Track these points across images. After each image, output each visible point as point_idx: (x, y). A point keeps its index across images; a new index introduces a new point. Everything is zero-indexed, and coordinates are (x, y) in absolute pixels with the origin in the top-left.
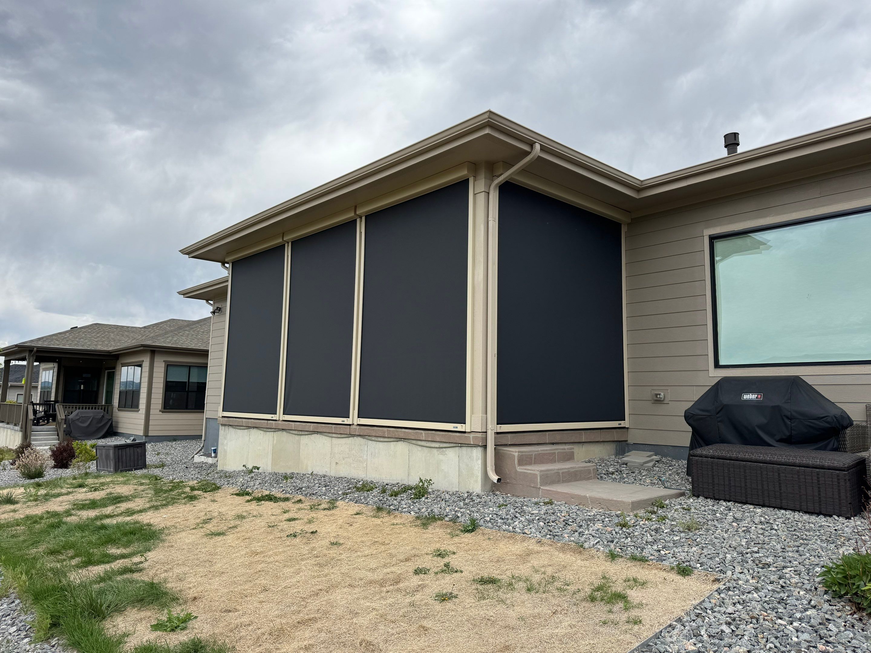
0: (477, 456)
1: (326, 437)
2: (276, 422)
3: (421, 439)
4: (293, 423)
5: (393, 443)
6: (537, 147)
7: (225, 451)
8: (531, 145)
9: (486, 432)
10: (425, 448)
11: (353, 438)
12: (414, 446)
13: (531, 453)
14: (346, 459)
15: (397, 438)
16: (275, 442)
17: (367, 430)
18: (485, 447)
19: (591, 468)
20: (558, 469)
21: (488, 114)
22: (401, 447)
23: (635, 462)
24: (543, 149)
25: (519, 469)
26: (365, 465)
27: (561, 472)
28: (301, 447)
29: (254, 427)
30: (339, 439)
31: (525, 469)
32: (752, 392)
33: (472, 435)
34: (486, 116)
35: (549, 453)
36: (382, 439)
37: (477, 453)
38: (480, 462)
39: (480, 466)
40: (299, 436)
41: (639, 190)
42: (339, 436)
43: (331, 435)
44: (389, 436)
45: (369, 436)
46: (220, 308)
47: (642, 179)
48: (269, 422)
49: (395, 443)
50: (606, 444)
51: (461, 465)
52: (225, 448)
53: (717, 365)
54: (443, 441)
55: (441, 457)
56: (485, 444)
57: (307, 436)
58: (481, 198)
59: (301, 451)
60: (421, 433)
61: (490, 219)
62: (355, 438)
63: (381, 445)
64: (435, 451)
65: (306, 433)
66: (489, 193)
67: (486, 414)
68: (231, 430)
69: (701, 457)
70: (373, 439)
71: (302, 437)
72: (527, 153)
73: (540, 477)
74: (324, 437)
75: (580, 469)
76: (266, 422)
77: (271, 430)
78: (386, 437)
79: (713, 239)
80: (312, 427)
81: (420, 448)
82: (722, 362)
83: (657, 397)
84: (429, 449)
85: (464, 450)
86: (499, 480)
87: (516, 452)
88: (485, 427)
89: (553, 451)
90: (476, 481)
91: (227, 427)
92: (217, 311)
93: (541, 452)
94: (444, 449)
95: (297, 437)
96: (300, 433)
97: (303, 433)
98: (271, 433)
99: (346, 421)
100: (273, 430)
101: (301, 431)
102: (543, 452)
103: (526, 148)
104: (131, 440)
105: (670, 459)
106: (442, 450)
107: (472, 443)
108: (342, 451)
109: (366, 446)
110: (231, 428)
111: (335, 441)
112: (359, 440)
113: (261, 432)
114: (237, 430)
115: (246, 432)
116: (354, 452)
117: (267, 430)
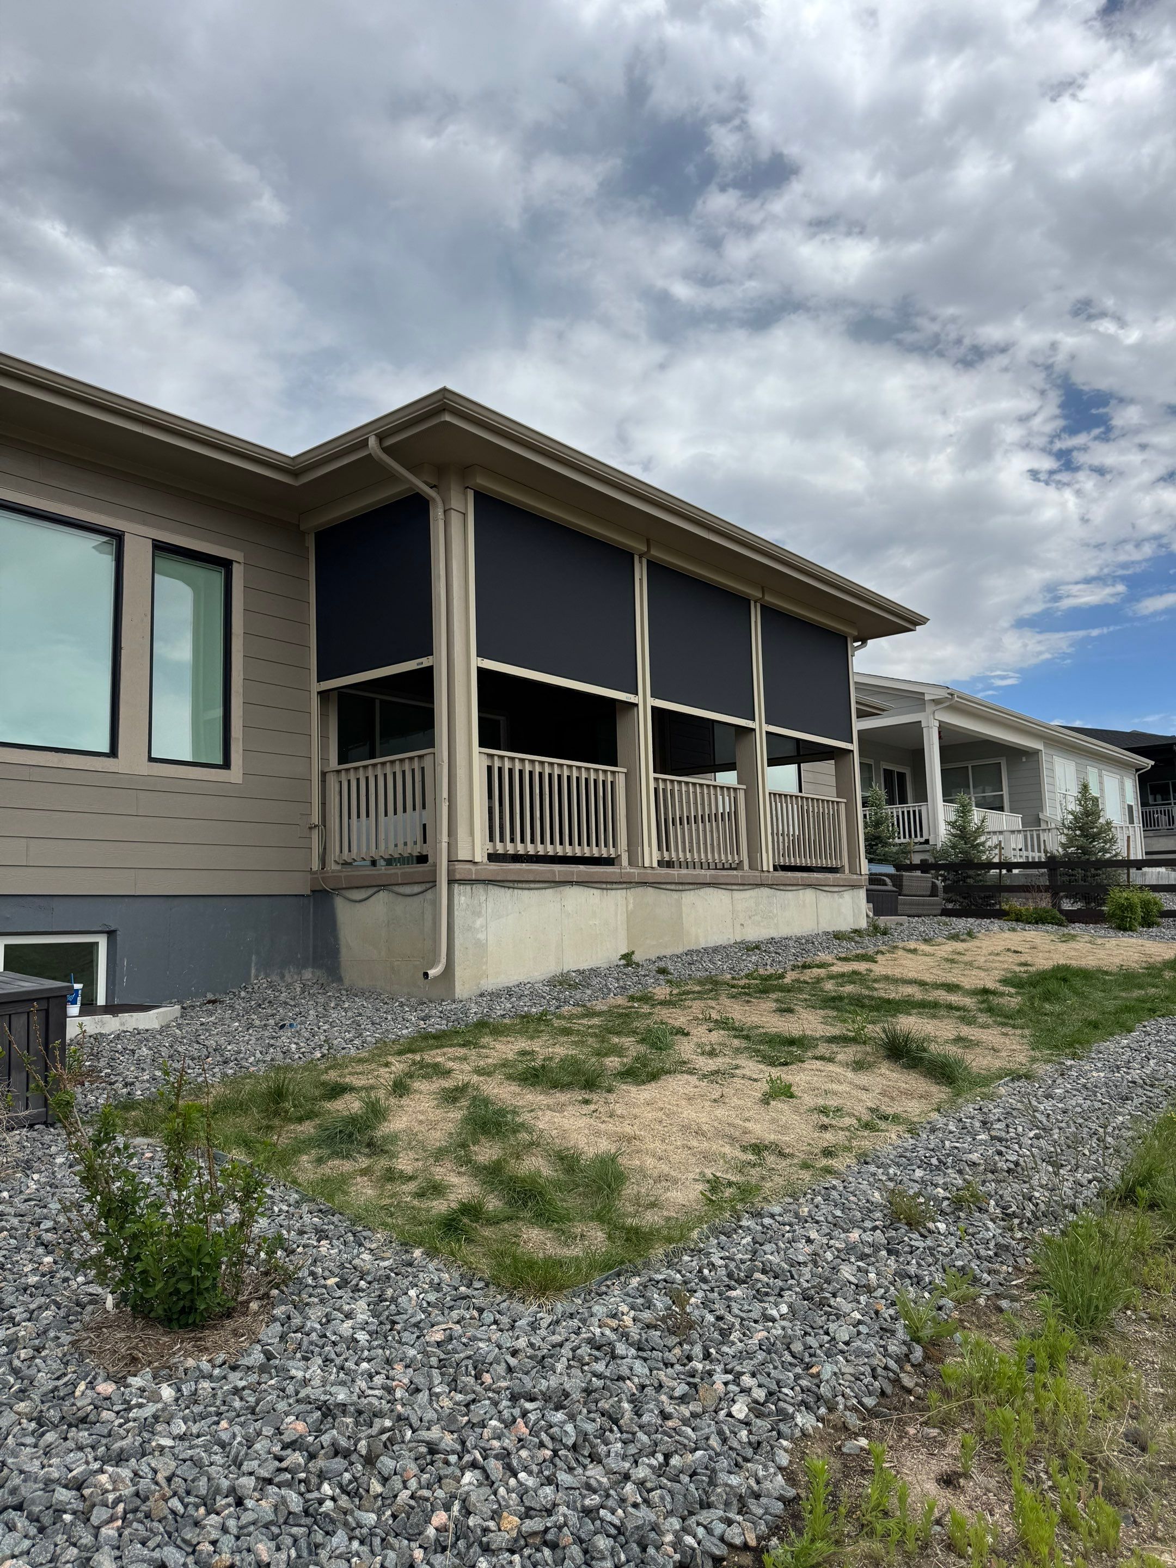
1: (723, 891)
4: (675, 872)
5: (802, 890)
7: (481, 945)
10: (828, 893)
12: (820, 892)
14: (754, 916)
15: (807, 885)
22: (809, 894)
26: (776, 920)
28: (684, 909)
30: (741, 892)
36: (790, 888)
39: (865, 904)
40: (679, 893)
42: (741, 888)
43: (729, 887)
44: (802, 883)
48: (623, 871)
51: (854, 906)
52: (481, 936)
54: (843, 884)
55: (839, 900)
57: (692, 892)
59: (684, 913)
62: (762, 889)
63: (790, 893)
64: (836, 894)
65: (691, 887)
68: (498, 892)
70: (781, 888)
71: (684, 894)
74: (720, 891)
76: (618, 870)
77: (620, 886)
80: (708, 877)
81: (823, 893)
84: (831, 893)
85: (856, 891)
94: (843, 892)
95: (675, 895)
96: (681, 887)
97: (687, 887)
98: (619, 892)
100: (624, 886)
101: (682, 884)
106: (841, 893)
107: (861, 884)
108: (747, 907)
109: (775, 899)
110: (496, 888)
111: (737, 895)
112: (766, 891)
113: (595, 891)
114: (520, 891)
115: (549, 893)
116: (762, 906)
117: (609, 886)
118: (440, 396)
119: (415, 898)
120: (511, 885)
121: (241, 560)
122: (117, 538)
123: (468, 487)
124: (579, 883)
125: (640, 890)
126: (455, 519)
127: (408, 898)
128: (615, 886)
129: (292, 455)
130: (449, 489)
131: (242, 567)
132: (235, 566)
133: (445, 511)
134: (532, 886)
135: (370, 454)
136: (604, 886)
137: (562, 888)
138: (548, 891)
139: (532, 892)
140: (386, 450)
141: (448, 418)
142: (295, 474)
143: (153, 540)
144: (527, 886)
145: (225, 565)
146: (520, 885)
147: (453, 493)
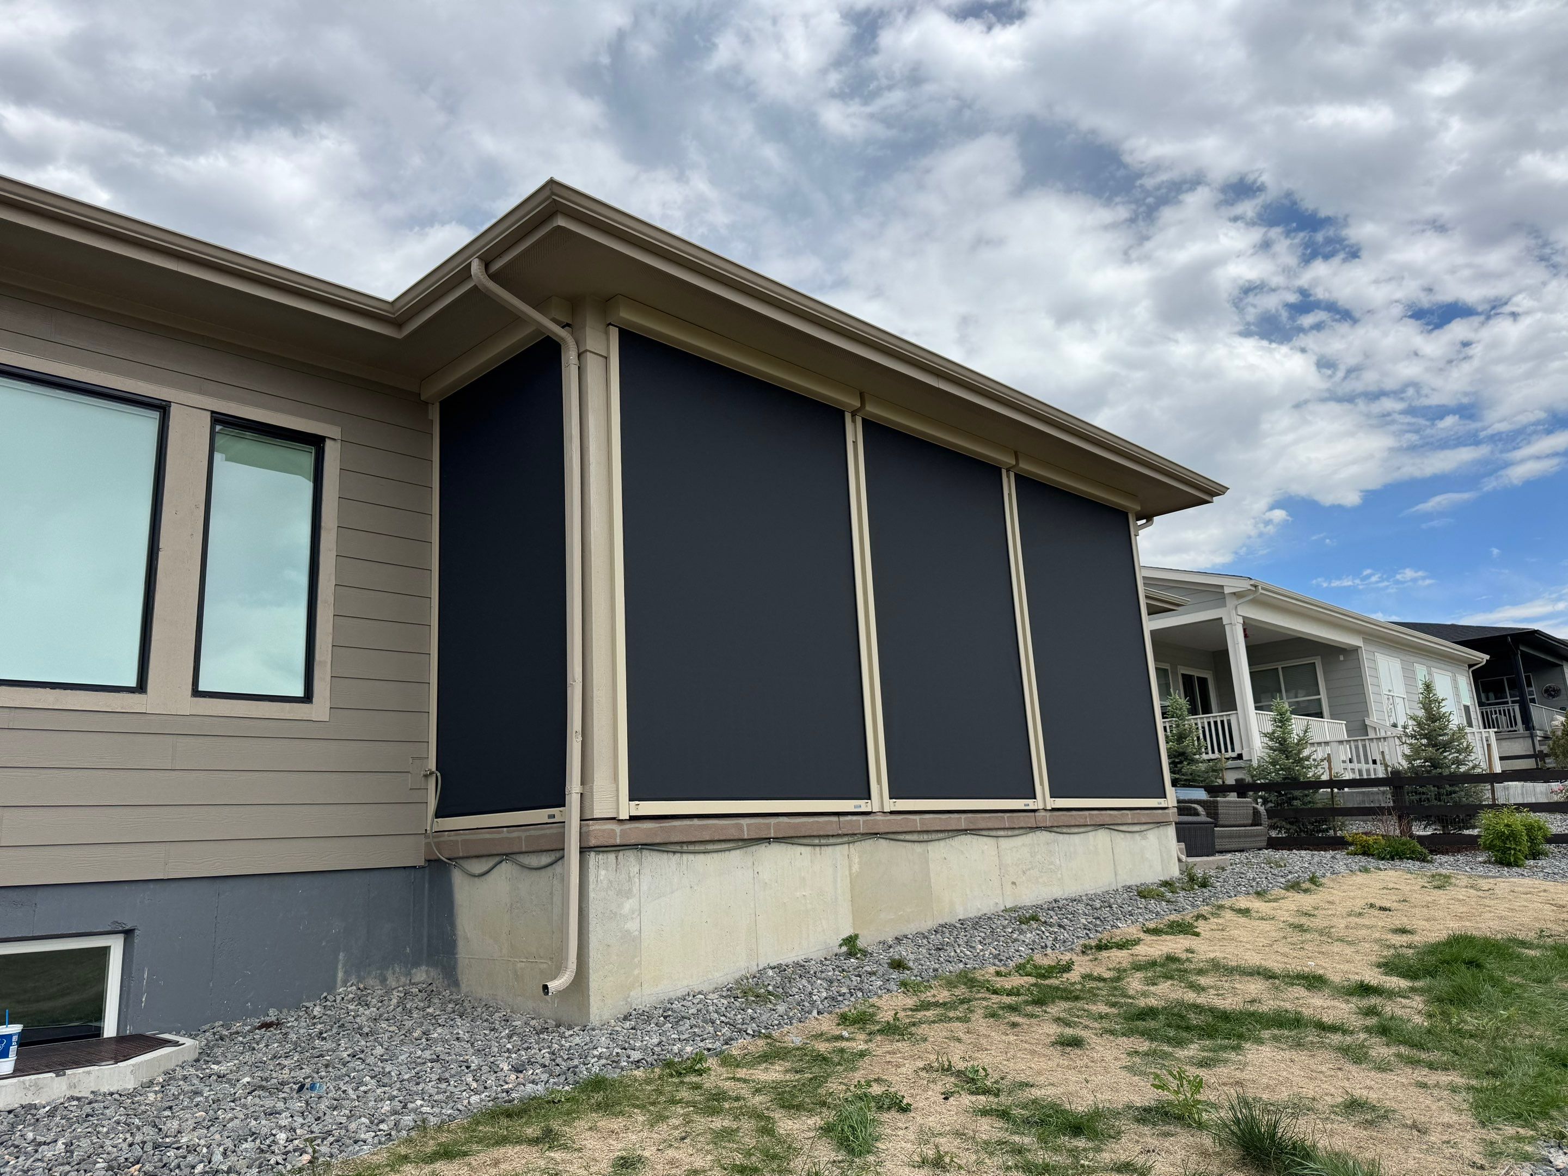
0: (1171, 835)
1: (985, 839)
2: (868, 818)
3: (1128, 823)
4: (917, 817)
10: (1127, 835)
12: (1116, 833)
14: (1029, 871)
15: (1099, 825)
16: (855, 866)
17: (1062, 817)
22: (1102, 838)
26: (1059, 876)
28: (931, 866)
29: (769, 841)
30: (1010, 838)
33: (1170, 811)
37: (1171, 831)
38: (1174, 841)
39: (1175, 846)
40: (923, 845)
42: (1010, 833)
43: (993, 833)
44: (1092, 823)
45: (1060, 827)
48: (842, 819)
49: (1093, 833)
51: (1161, 848)
55: (1144, 843)
57: (942, 843)
59: (932, 875)
60: (1127, 814)
62: (1038, 833)
63: (1076, 839)
64: (1137, 836)
65: (941, 835)
68: (658, 859)
70: (1065, 830)
71: (931, 846)
74: (981, 838)
76: (835, 819)
77: (839, 840)
80: (963, 821)
81: (1122, 835)
84: (1131, 834)
90: (1175, 863)
95: (918, 848)
96: (926, 837)
97: (934, 836)
98: (838, 848)
99: (1031, 804)
100: (845, 839)
101: (926, 832)
106: (1143, 834)
108: (1019, 859)
109: (1056, 844)
110: (655, 854)
111: (1004, 843)
112: (1044, 836)
113: (803, 849)
114: (691, 857)
115: (736, 857)
116: (1039, 857)
117: (823, 841)
118: (547, 193)
119: (543, 872)
120: (678, 848)
121: (338, 435)
122: (162, 408)
123: (610, 324)
124: (778, 840)
125: (868, 844)
126: (593, 365)
127: (535, 873)
128: (832, 841)
129: (390, 298)
130: (584, 327)
131: (338, 445)
132: (328, 444)
133: (579, 355)
134: (710, 847)
135: (475, 286)
136: (816, 841)
137: (754, 848)
138: (733, 852)
139: (709, 856)
140: (493, 277)
141: (561, 222)
142: (398, 323)
143: (213, 412)
144: (702, 848)
145: (316, 442)
146: (691, 848)
147: (589, 331)
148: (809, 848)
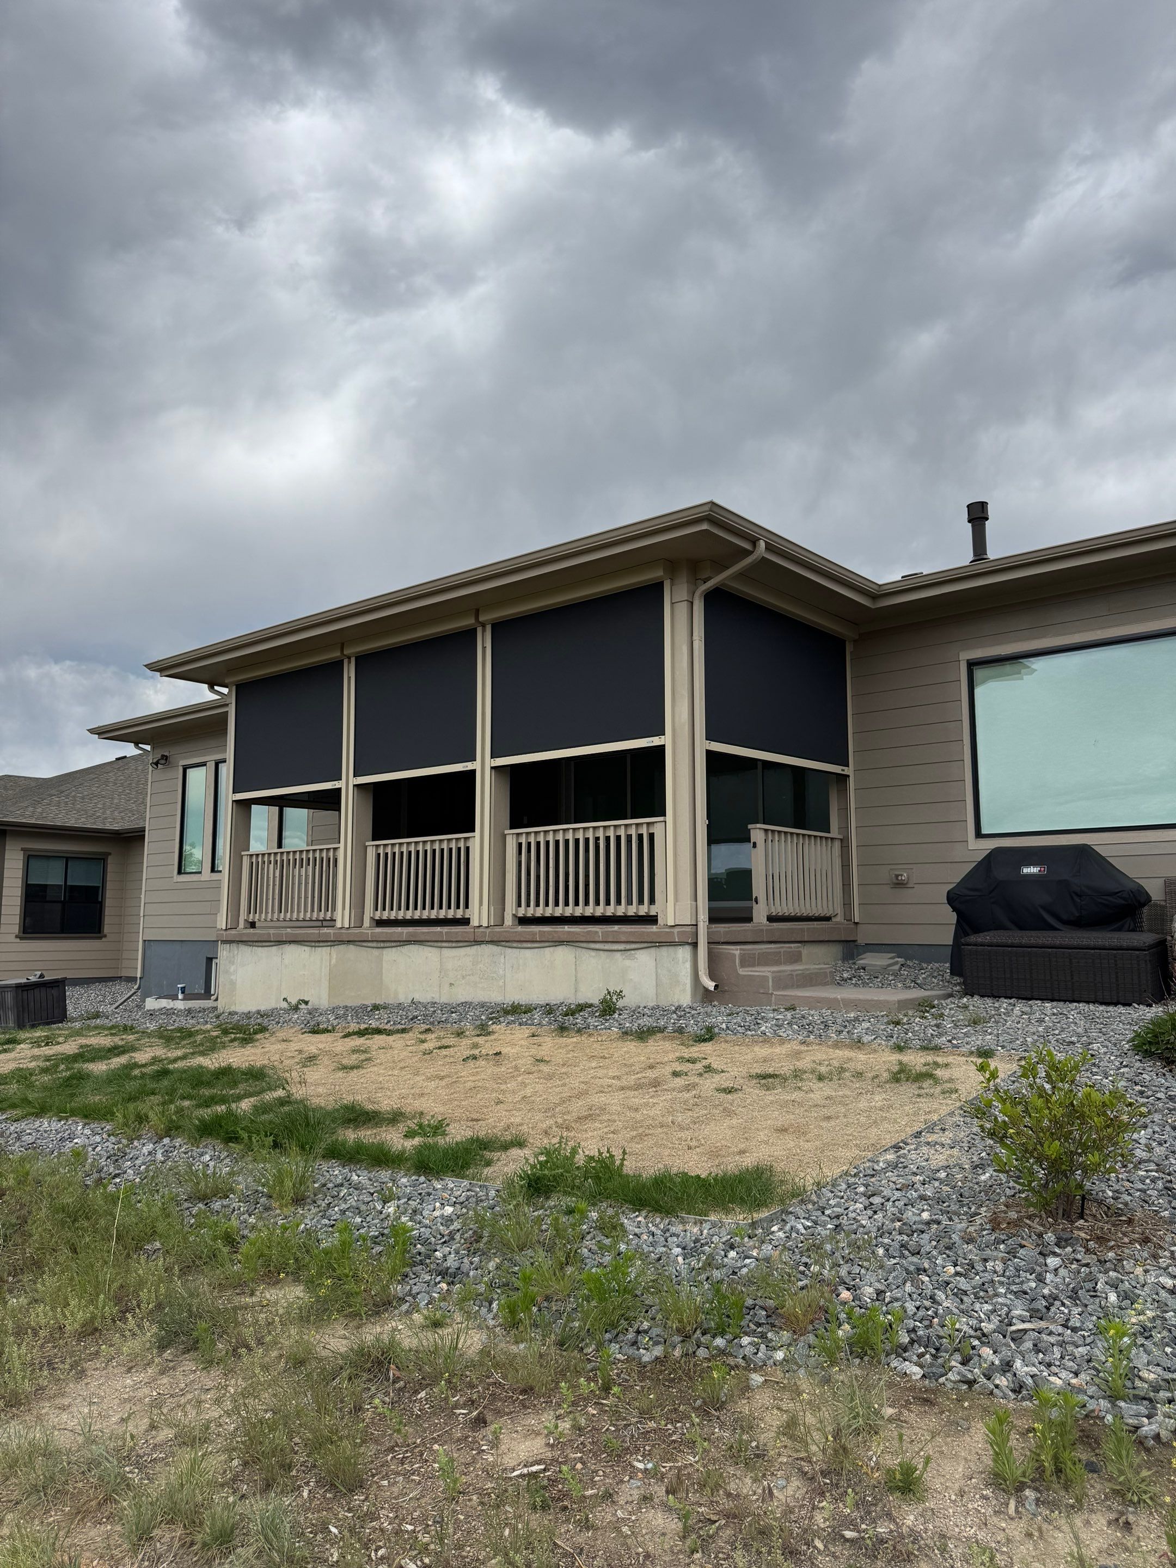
0: (684, 957)
1: (430, 949)
2: (337, 931)
3: (597, 939)
5: (548, 949)
6: (762, 544)
7: (233, 983)
8: (754, 542)
9: (697, 925)
10: (601, 952)
11: (479, 946)
12: (584, 950)
13: (754, 952)
14: (468, 977)
15: (556, 942)
16: (334, 961)
17: (504, 934)
18: (695, 945)
19: (828, 971)
20: (792, 971)
21: (710, 505)
22: (562, 955)
23: (875, 965)
24: (769, 547)
25: (742, 972)
26: (501, 983)
27: (795, 973)
28: (384, 964)
29: (291, 942)
30: (454, 949)
31: (751, 971)
32: (1034, 865)
33: (676, 930)
34: (707, 508)
35: (774, 952)
36: (529, 945)
37: (684, 953)
38: (688, 965)
39: (689, 970)
40: (380, 950)
41: (874, 597)
42: (454, 945)
43: (439, 944)
44: (543, 939)
45: (507, 941)
46: (166, 756)
47: (880, 583)
48: (321, 931)
49: (551, 949)
50: (830, 944)
51: (659, 971)
52: (233, 977)
53: (979, 834)
54: (631, 940)
55: (628, 963)
56: (695, 941)
57: (394, 949)
58: (683, 608)
59: (384, 971)
60: (597, 932)
61: (695, 638)
62: (483, 946)
63: (527, 954)
64: (618, 955)
65: (393, 944)
66: (692, 603)
67: (696, 901)
68: (244, 949)
69: (975, 945)
70: (515, 945)
71: (385, 951)
72: (748, 553)
73: (773, 980)
74: (426, 948)
75: (816, 971)
77: (326, 944)
78: (536, 942)
79: (972, 665)
80: (404, 934)
81: (593, 953)
82: (985, 831)
83: (897, 879)
84: (609, 953)
85: (664, 951)
86: (716, 987)
87: (737, 950)
88: (694, 918)
89: (777, 950)
90: (684, 990)
91: (234, 946)
92: (163, 762)
93: (764, 951)
94: (633, 952)
95: (376, 952)
96: (382, 945)
97: (388, 944)
98: (325, 948)
100: (329, 944)
101: (383, 941)
102: (767, 950)
103: (747, 546)
104: (38, 976)
105: (917, 962)
106: (629, 953)
107: (677, 940)
108: (460, 966)
109: (503, 957)
110: (243, 946)
111: (447, 952)
112: (489, 949)
113: (306, 948)
114: (255, 948)
115: (274, 949)
116: (481, 966)
117: (317, 944)
120: (251, 943)
125: (343, 948)
128: (320, 944)
134: (264, 944)
136: (313, 944)
137: (283, 945)
139: (263, 948)
144: (260, 944)
146: (256, 944)
148: (309, 948)
